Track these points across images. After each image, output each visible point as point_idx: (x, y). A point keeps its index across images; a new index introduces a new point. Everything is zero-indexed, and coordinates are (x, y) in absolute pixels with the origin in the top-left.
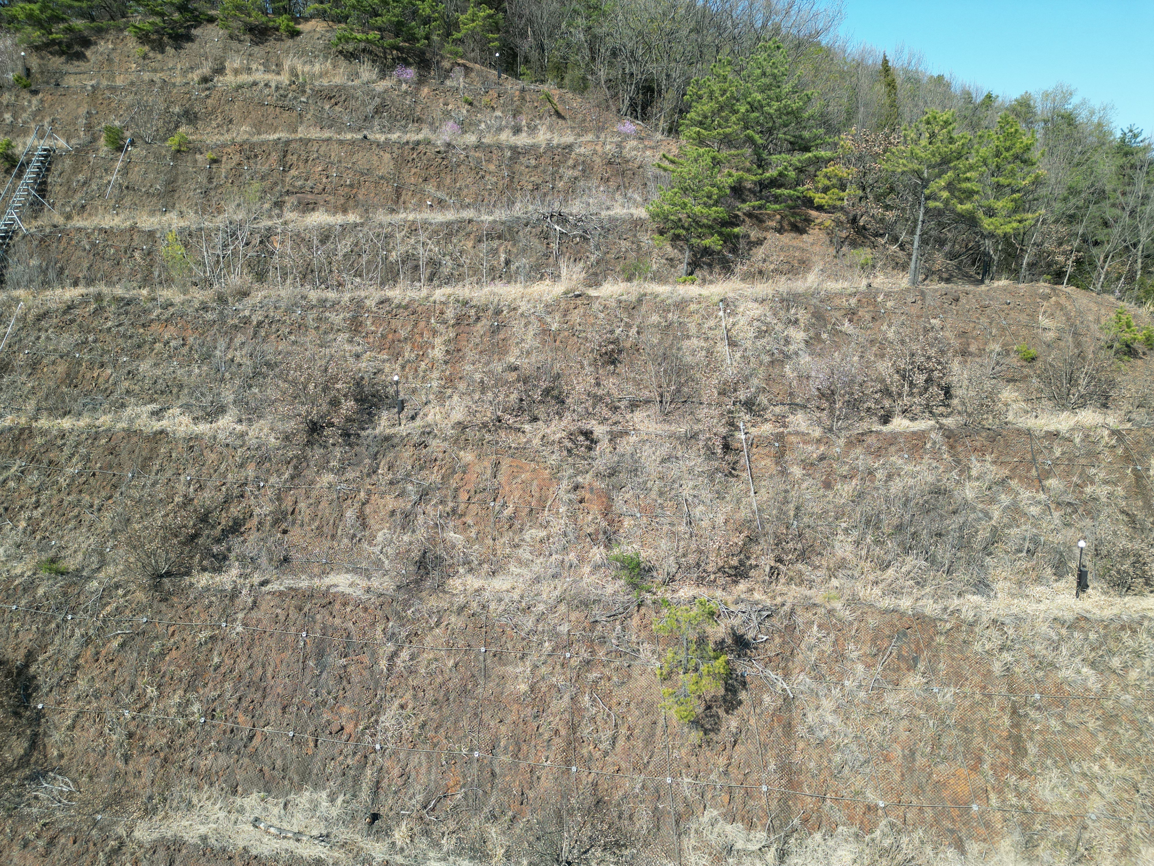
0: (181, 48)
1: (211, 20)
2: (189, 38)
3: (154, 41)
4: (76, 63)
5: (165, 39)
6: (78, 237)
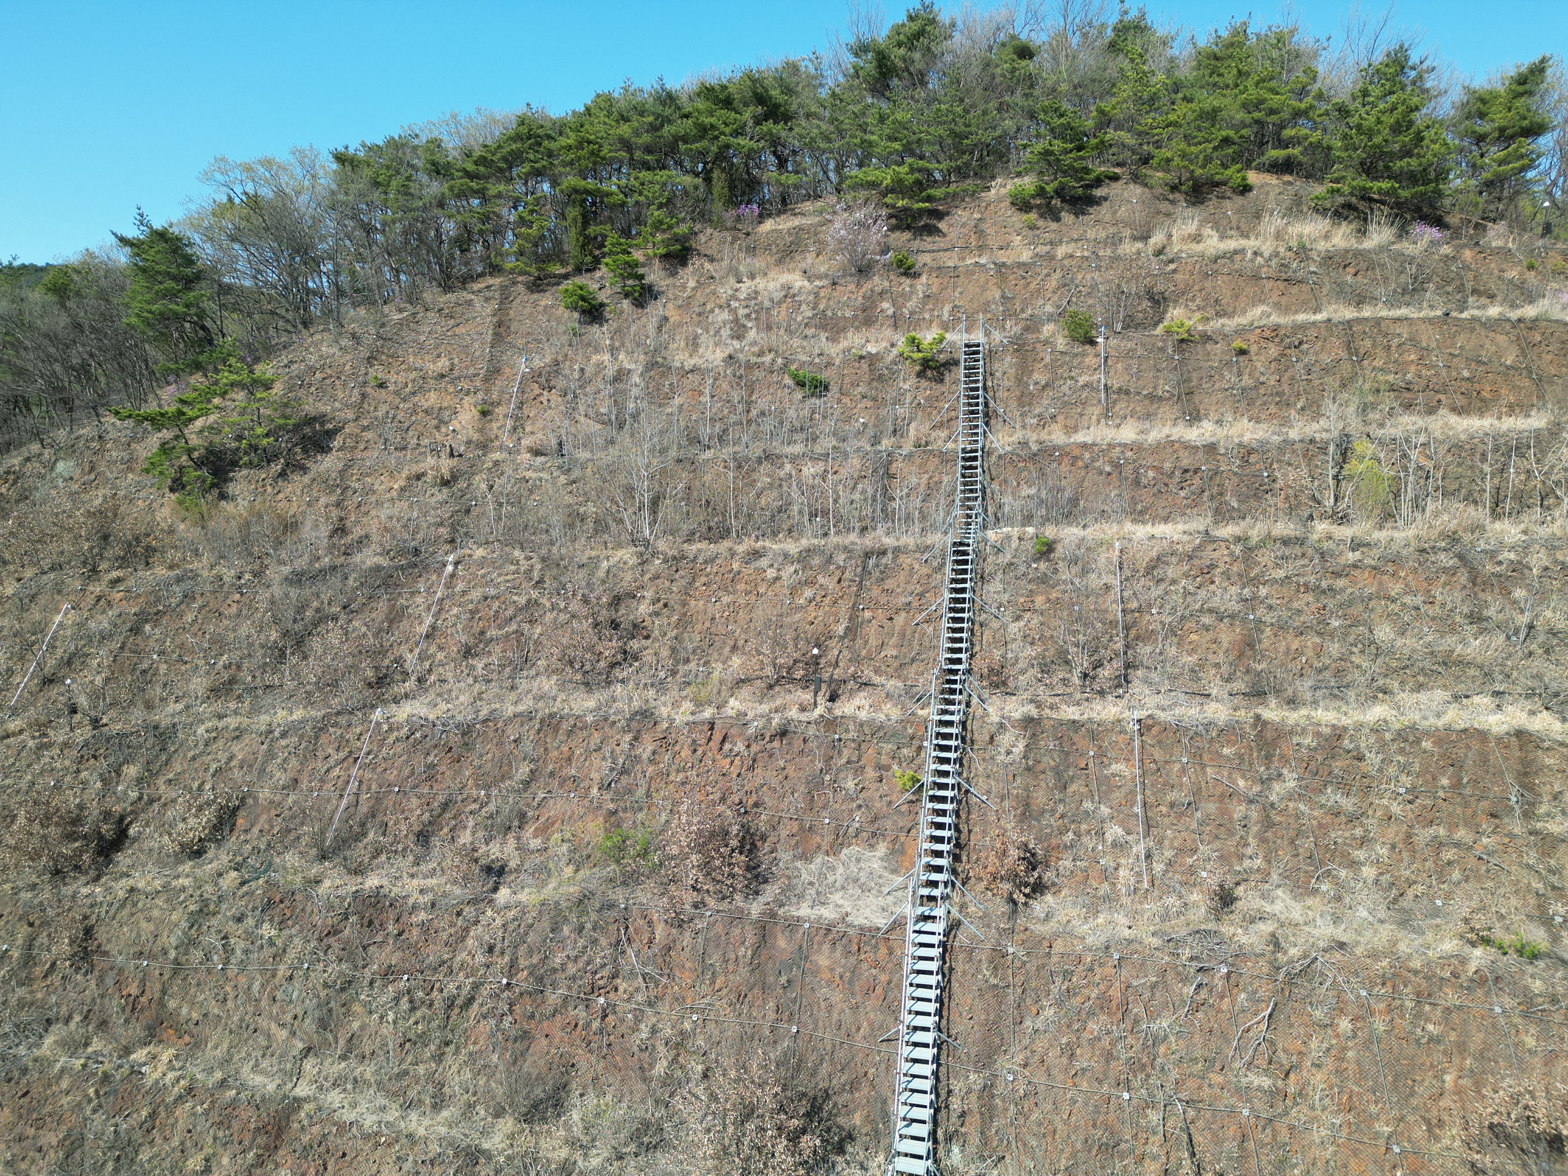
0: (1083, 214)
1: (1115, 178)
2: (1093, 201)
3: (1038, 207)
4: (929, 239)
5: (1056, 202)
6: (1087, 455)
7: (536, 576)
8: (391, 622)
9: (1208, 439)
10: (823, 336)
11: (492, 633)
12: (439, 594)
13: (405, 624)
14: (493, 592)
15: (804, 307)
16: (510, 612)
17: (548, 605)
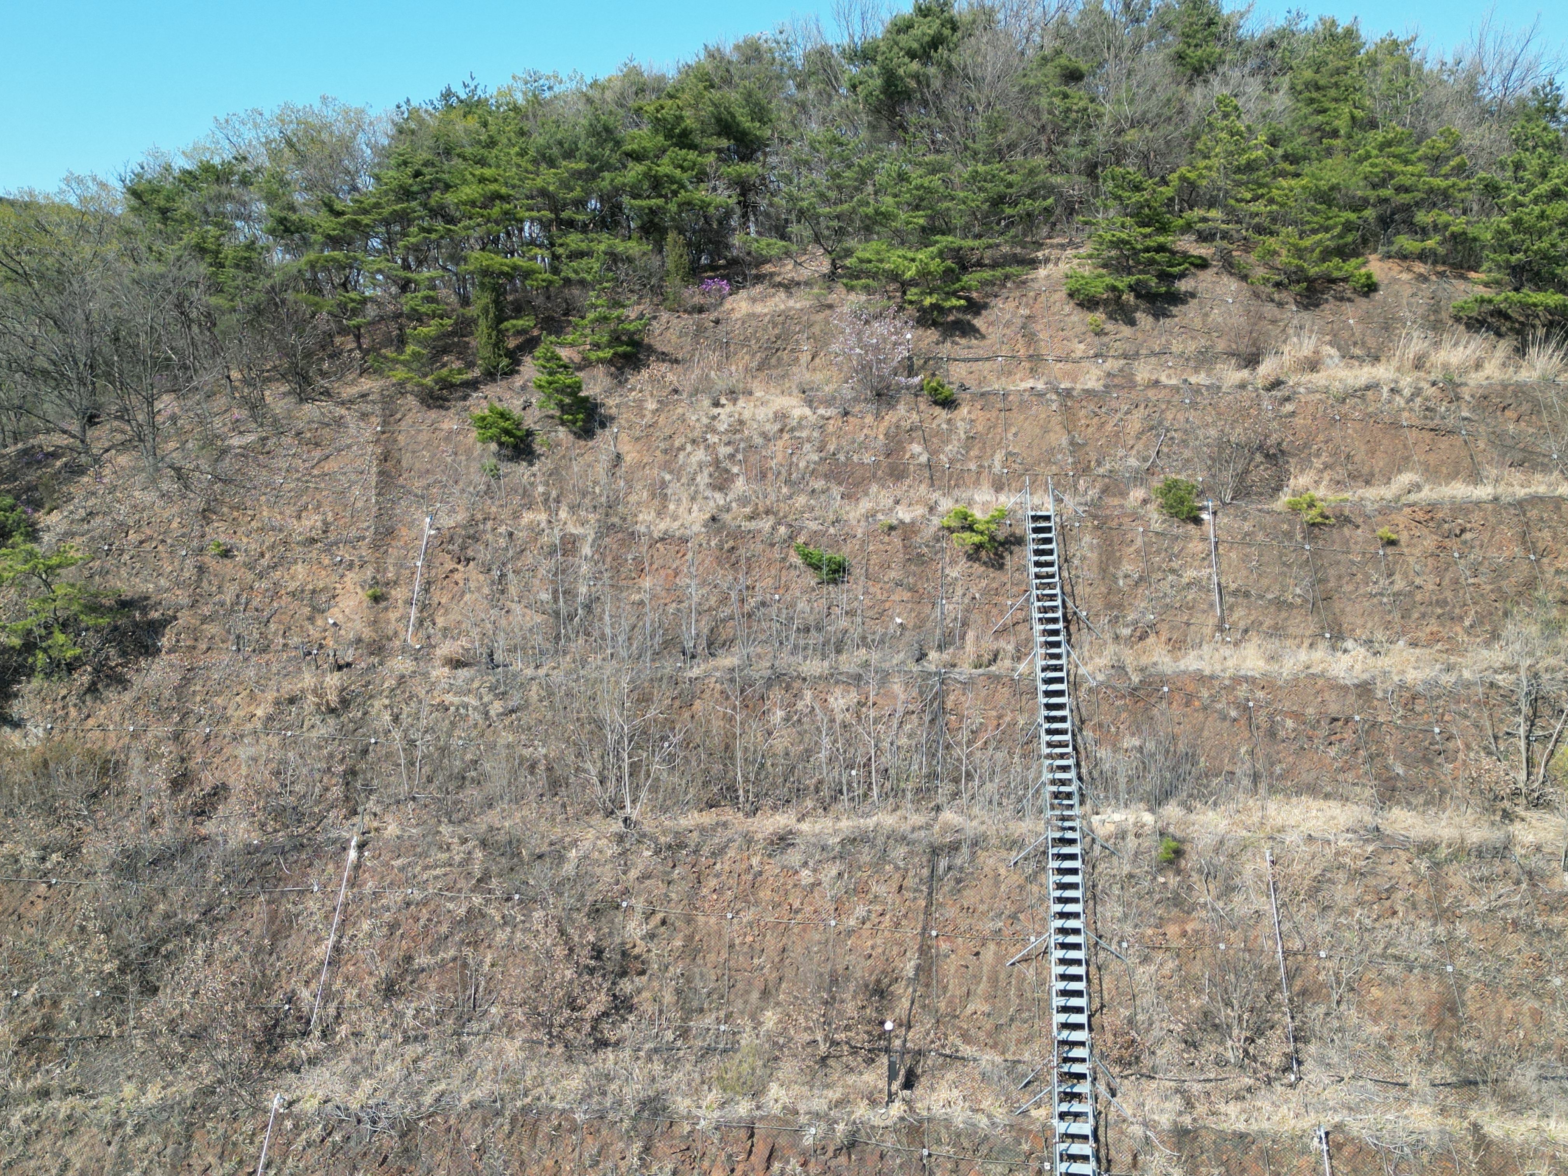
6: (1205, 694)
7: (477, 870)
8: (275, 938)
9: (1359, 674)
10: (836, 491)
11: (422, 960)
12: (341, 898)
13: (294, 942)
14: (418, 895)
15: (807, 447)
16: (444, 929)
17: (498, 918)
